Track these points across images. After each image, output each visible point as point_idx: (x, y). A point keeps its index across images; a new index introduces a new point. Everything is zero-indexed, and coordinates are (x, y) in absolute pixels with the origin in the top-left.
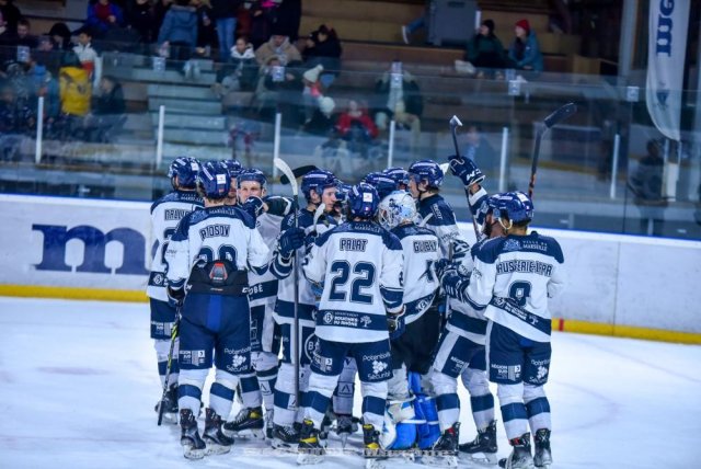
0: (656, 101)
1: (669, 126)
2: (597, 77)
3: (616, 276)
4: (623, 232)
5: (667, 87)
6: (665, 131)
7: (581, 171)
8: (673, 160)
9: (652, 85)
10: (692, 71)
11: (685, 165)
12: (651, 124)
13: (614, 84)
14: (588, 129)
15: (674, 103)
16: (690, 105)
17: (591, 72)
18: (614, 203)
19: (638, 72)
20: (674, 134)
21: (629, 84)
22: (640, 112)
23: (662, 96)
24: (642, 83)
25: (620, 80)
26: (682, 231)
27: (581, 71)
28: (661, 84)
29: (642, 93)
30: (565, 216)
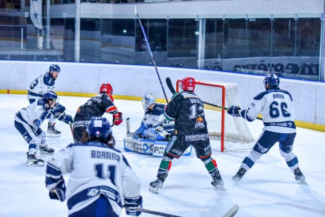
0: (34, 16)
1: (38, 24)
2: (14, 9)
3: (25, 74)
4: (27, 60)
5: (37, 12)
6: (37, 26)
7: (11, 40)
8: (41, 35)
9: (32, 12)
10: (45, 6)
11: (45, 37)
12: (32, 24)
13: (20, 11)
14: (12, 26)
15: (40, 17)
16: (45, 18)
17: (12, 8)
18: (23, 50)
19: (27, 7)
20: (40, 27)
21: (25, 11)
22: (29, 20)
23: (36, 15)
24: (29, 11)
25: (22, 10)
26: (46, 59)
27: (9, 8)
28: (35, 11)
29: (29, 14)
30: (7, 56)
